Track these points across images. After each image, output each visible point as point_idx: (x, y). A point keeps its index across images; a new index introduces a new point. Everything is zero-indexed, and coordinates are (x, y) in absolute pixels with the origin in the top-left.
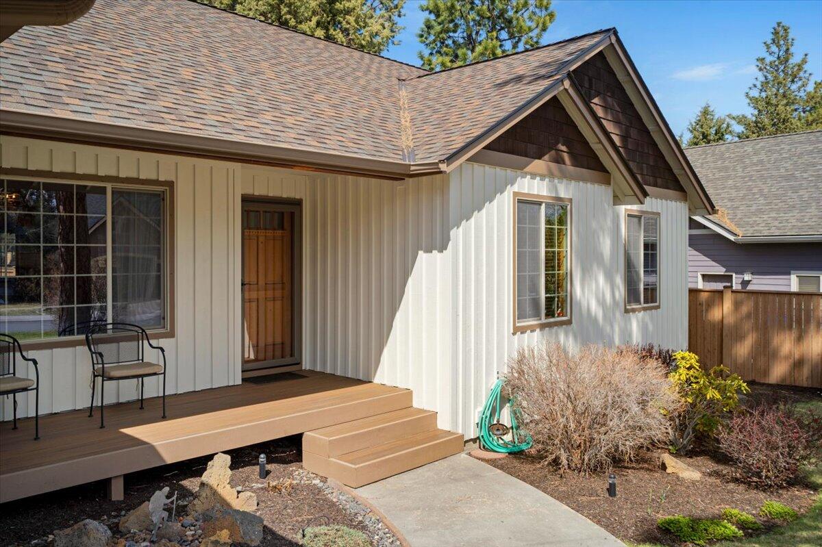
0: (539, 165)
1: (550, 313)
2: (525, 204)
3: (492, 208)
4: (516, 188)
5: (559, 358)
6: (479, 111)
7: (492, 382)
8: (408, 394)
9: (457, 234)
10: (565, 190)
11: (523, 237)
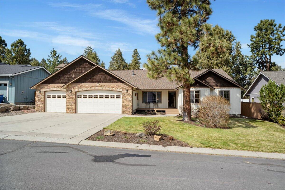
0: (193, 87)
1: (196, 103)
10: (198, 89)
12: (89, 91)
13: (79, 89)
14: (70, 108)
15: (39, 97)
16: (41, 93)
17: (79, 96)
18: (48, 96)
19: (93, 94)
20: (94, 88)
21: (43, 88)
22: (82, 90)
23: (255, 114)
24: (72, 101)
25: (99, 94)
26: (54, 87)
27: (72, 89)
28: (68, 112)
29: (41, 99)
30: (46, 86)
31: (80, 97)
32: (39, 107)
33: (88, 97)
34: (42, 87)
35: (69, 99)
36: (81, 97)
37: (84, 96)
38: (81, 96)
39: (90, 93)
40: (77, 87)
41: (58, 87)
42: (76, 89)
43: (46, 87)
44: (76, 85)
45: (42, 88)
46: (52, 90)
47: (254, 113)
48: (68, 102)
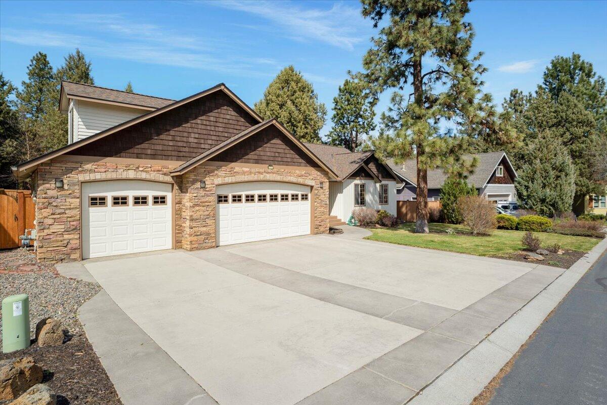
0: (358, 178)
1: (361, 204)
2: (356, 185)
3: (350, 186)
4: (354, 182)
5: (362, 210)
6: (348, 169)
7: (350, 215)
8: (336, 217)
9: (344, 191)
10: (363, 182)
11: (356, 190)
12: (246, 184)
13: (226, 178)
14: (201, 235)
15: (54, 204)
16: (66, 187)
17: (221, 197)
18: (93, 199)
19: (256, 193)
20: (261, 177)
21: (77, 168)
22: (234, 181)
23: (409, 216)
24: (207, 213)
25: (268, 192)
26: (128, 168)
27: (207, 178)
28: (196, 246)
29: (67, 212)
30: (89, 162)
31: (222, 199)
32: (59, 244)
33: (244, 198)
34: (69, 165)
35: (197, 208)
36: (226, 201)
37: (234, 197)
38: (226, 197)
39: (249, 190)
40: (221, 173)
41: (141, 169)
42: (218, 177)
43: (88, 166)
44: (219, 168)
45: (71, 170)
46: (119, 177)
47: (406, 214)
48: (194, 217)
